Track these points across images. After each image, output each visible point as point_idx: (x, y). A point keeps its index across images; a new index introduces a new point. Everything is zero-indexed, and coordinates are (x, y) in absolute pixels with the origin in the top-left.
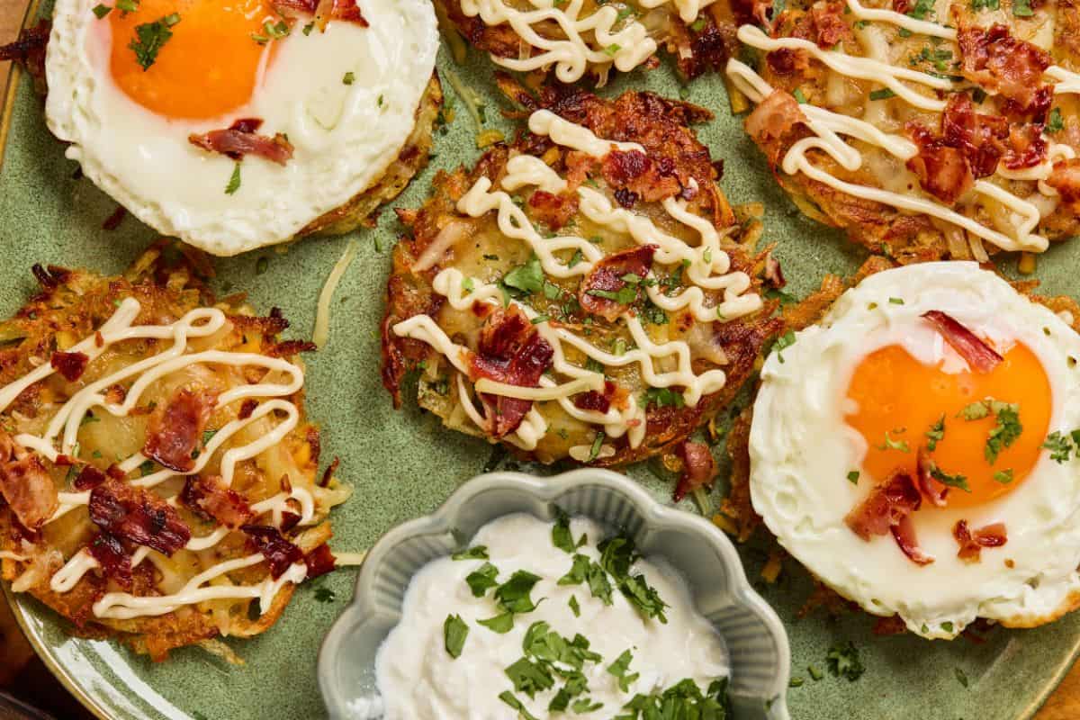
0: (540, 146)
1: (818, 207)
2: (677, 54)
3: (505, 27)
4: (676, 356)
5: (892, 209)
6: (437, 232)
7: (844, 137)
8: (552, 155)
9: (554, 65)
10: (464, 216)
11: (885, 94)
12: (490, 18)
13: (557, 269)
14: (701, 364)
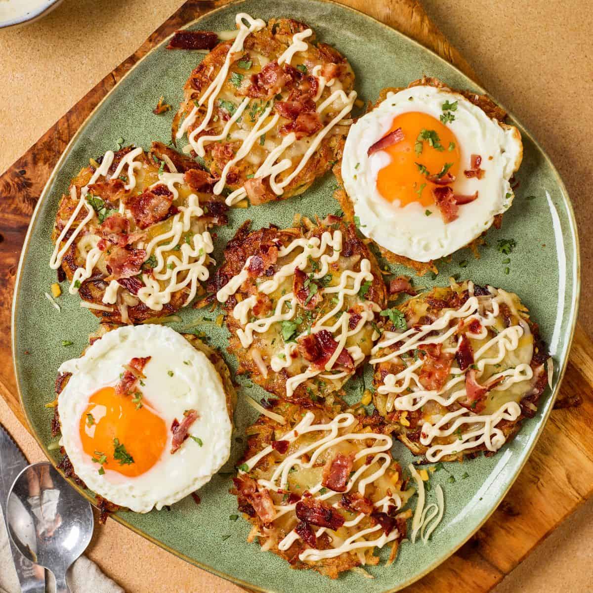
0: (232, 301)
1: (302, 186)
2: (214, 225)
3: (173, 295)
4: (348, 277)
5: (315, 153)
6: (253, 360)
7: (276, 163)
8: (238, 297)
9: (198, 280)
10: (251, 346)
11: (263, 138)
12: (166, 299)
13: (290, 315)
14: (356, 268)
